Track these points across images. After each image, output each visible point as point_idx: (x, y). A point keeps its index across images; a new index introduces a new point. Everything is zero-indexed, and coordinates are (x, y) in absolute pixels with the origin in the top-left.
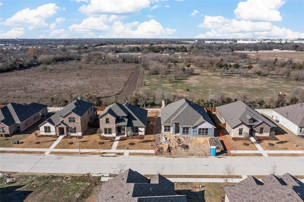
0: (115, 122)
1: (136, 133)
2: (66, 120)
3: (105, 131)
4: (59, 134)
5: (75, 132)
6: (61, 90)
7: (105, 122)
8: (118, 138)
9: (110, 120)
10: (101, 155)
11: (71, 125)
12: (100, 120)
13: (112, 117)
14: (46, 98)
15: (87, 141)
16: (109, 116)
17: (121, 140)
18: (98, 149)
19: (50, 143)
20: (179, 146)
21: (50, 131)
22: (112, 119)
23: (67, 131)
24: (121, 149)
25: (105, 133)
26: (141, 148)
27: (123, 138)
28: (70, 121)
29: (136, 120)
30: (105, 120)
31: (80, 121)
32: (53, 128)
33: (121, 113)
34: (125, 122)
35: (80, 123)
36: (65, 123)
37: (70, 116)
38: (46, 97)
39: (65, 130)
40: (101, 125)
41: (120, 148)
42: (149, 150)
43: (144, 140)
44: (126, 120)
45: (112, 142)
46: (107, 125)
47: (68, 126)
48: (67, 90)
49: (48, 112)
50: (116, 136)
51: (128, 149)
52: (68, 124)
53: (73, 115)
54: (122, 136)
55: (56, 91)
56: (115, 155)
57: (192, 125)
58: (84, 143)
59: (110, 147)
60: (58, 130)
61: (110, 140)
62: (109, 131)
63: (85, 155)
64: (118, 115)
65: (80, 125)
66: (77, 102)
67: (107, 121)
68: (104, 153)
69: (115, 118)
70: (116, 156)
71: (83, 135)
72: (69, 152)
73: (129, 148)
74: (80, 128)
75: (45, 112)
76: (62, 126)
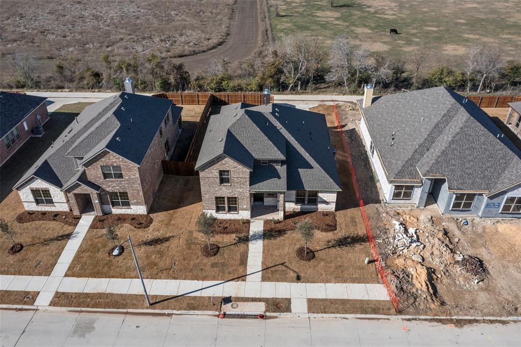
0: (248, 182)
1: (309, 207)
2: (95, 174)
3: (217, 203)
4: (78, 210)
5: (127, 204)
6: (85, 32)
7: (218, 180)
8: (257, 226)
9: (233, 175)
10: (217, 313)
11: (111, 186)
12: (201, 174)
13: (240, 167)
14: (49, 58)
15: (167, 239)
16: (229, 163)
17: (270, 233)
18: (204, 279)
19: (53, 246)
20: (457, 262)
21: (50, 202)
22: (240, 172)
23: (102, 202)
24: (278, 281)
25: (218, 209)
26: (340, 276)
27: (273, 226)
28: (106, 176)
29: (311, 167)
30: (218, 175)
31: (138, 175)
32: (57, 194)
33: (264, 150)
34: (279, 178)
35: (139, 182)
36: (93, 181)
37: (103, 161)
38: (49, 55)
39: (96, 202)
40: (203, 189)
41: (273, 272)
42: (369, 286)
43: (340, 233)
44: (282, 170)
45: (242, 247)
46: (224, 189)
47: (103, 190)
48: (99, 33)
49: (51, 109)
50: (252, 217)
51: (298, 279)
52: (103, 184)
53: (114, 159)
54: (269, 217)
55: (73, 35)
56: (260, 308)
57: (488, 187)
58: (158, 247)
59: (240, 271)
60: (73, 201)
61: (234, 236)
62: (229, 204)
63: (166, 312)
64: (257, 155)
65: (138, 186)
66: (121, 105)
67: (224, 178)
68: (227, 300)
69: (248, 171)
70: (268, 314)
71: (151, 210)
72: (112, 295)
73: (302, 275)
74: (141, 193)
75: (39, 117)
76: (84, 189)
